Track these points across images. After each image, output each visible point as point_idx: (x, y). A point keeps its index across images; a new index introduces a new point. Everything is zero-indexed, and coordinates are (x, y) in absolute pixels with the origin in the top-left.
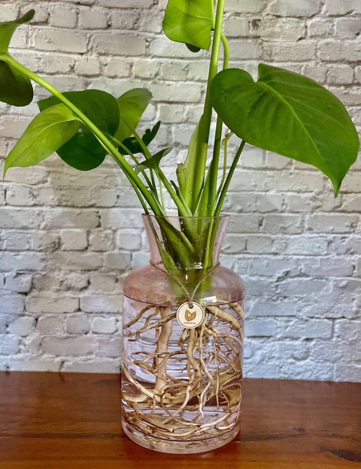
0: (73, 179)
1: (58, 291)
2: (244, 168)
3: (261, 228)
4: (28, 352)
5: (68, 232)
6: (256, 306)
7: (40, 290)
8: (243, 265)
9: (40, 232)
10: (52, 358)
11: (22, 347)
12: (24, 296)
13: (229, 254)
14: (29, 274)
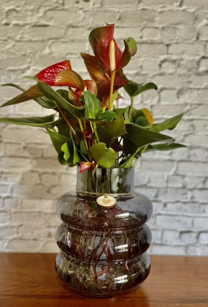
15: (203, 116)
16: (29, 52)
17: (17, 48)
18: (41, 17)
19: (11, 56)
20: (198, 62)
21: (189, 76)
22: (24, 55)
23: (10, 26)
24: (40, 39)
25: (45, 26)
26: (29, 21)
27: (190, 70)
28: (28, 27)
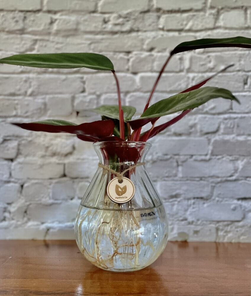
0: (59, 46)
1: (43, 157)
2: (226, 28)
3: (246, 87)
4: (13, 219)
5: (53, 98)
6: (244, 167)
7: (26, 156)
8: (229, 125)
9: (27, 98)
10: (38, 225)
11: (7, 214)
12: (10, 163)
13: (214, 114)
14: (16, 140)
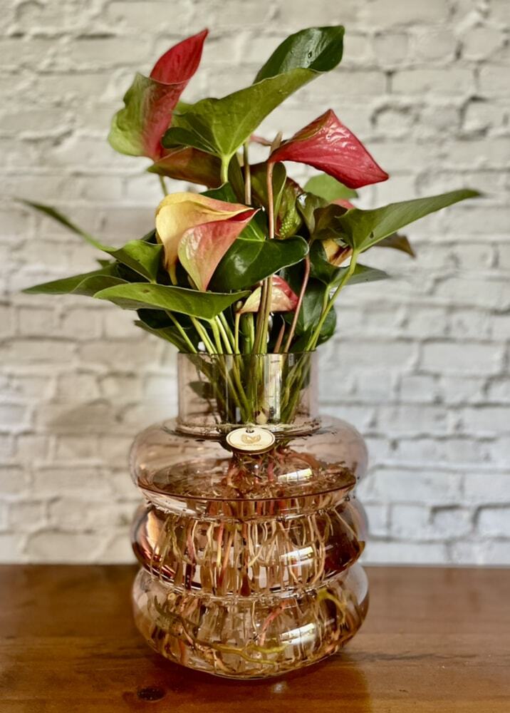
15: (477, 233)
16: (69, 96)
17: (41, 89)
18: (95, 18)
19: (29, 108)
20: (462, 111)
21: (442, 142)
22: (59, 104)
23: (26, 39)
24: (95, 66)
25: (104, 36)
26: (67, 25)
27: (443, 129)
28: (65, 40)
